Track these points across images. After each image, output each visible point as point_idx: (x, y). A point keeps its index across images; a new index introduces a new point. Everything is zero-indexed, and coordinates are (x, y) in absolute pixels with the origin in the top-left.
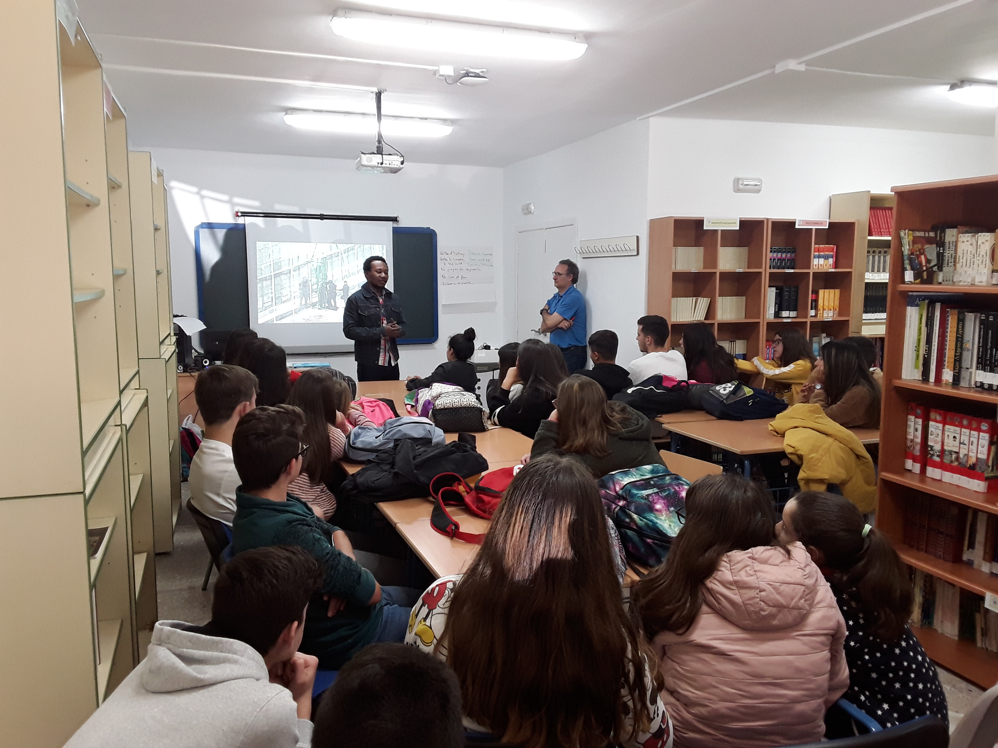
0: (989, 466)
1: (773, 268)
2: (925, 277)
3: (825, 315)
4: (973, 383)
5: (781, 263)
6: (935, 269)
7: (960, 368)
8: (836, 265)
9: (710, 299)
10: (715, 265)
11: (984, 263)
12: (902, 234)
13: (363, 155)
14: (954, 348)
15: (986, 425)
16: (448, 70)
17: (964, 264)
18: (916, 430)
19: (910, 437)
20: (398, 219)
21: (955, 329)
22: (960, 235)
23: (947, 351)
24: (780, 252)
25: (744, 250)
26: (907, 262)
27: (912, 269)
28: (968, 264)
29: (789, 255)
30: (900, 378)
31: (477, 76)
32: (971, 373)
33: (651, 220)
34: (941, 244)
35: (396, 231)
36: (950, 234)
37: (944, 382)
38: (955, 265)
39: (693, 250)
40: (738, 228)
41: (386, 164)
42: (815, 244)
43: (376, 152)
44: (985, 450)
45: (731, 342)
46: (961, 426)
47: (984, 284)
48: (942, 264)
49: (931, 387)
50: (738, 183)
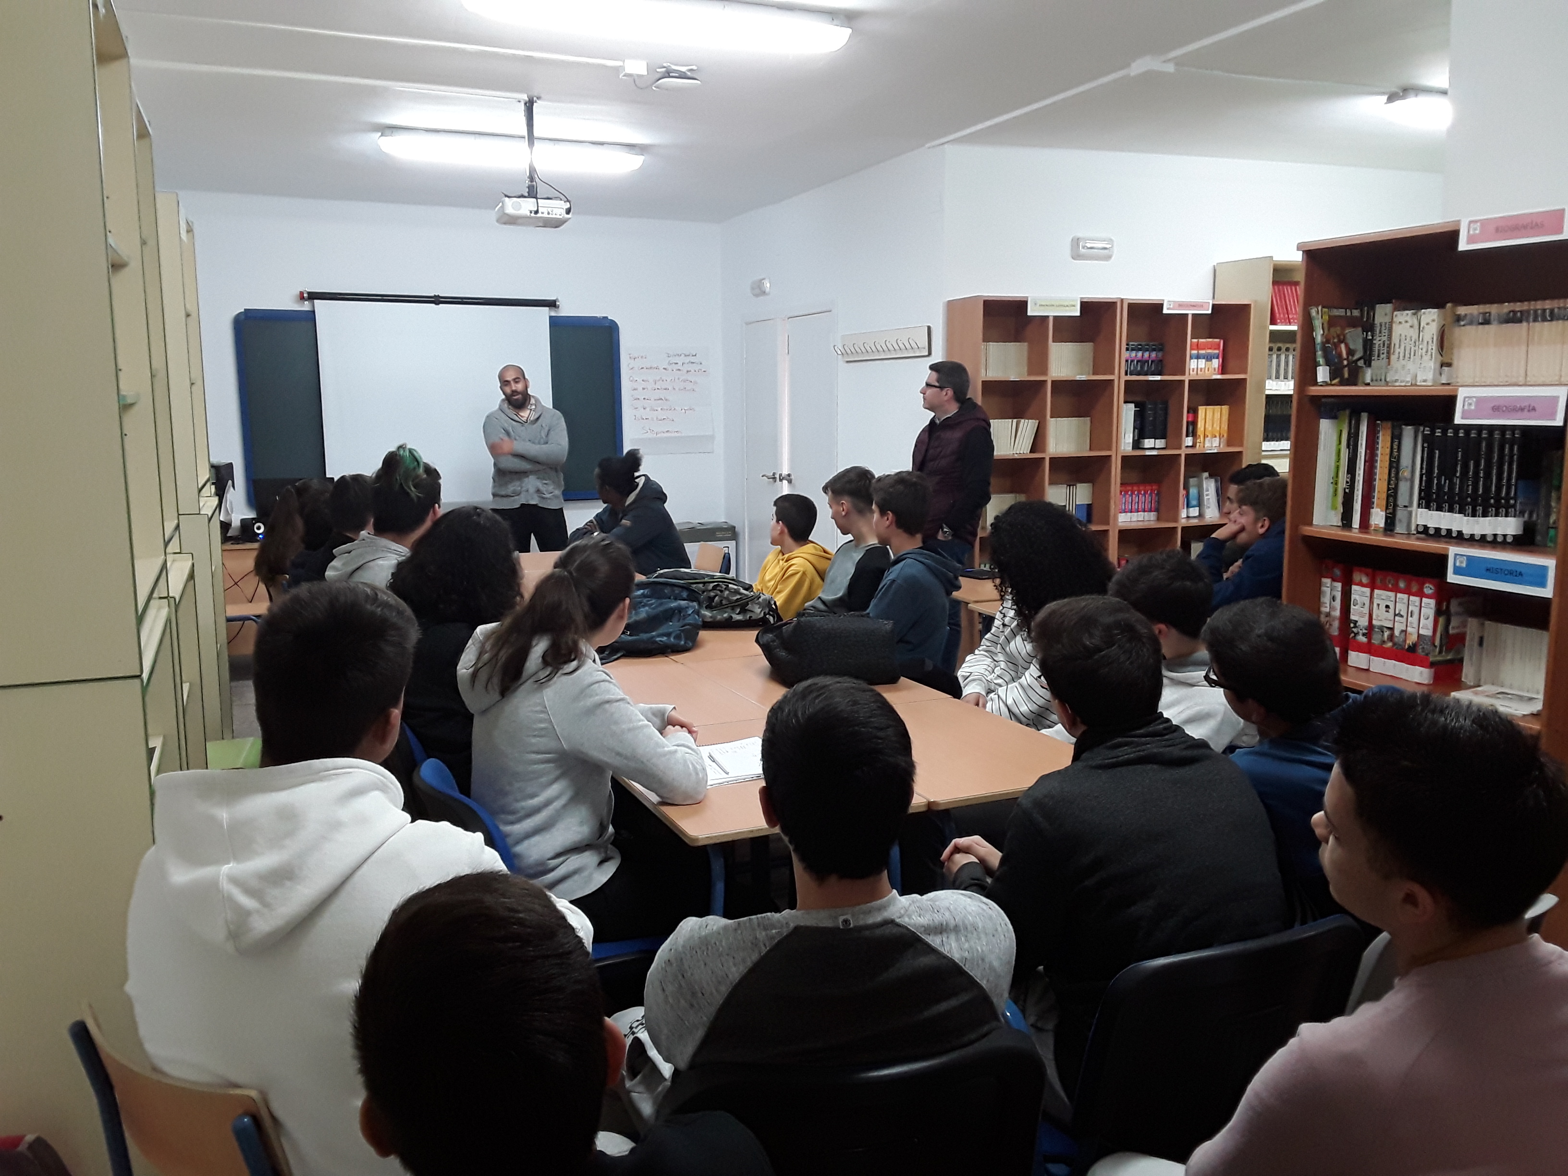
0: (1435, 647)
1: (1131, 374)
2: (1346, 375)
3: (1207, 444)
4: (1413, 527)
5: (1142, 367)
6: (1361, 363)
7: (1395, 506)
8: (1223, 369)
9: (1037, 421)
10: (1044, 370)
11: (1429, 353)
12: (1313, 312)
13: (507, 199)
14: (1386, 477)
15: (1431, 586)
16: (637, 67)
17: (1402, 355)
18: (1334, 599)
19: (1325, 609)
20: (557, 303)
21: (1388, 451)
22: (1395, 313)
23: (1377, 483)
24: (1140, 350)
25: (1088, 346)
26: (1319, 353)
27: (1327, 364)
28: (1407, 355)
29: (1154, 355)
30: (1310, 523)
31: (683, 76)
32: (1410, 513)
33: (949, 302)
34: (1369, 327)
35: (556, 324)
36: (1382, 312)
37: (1373, 528)
38: (1388, 358)
39: (1012, 347)
40: (1078, 314)
41: (543, 213)
42: (1192, 338)
43: (526, 194)
44: (1430, 623)
45: (1070, 486)
46: (1396, 590)
47: (1430, 384)
48: (1371, 355)
49: (1355, 534)
50: (1078, 245)
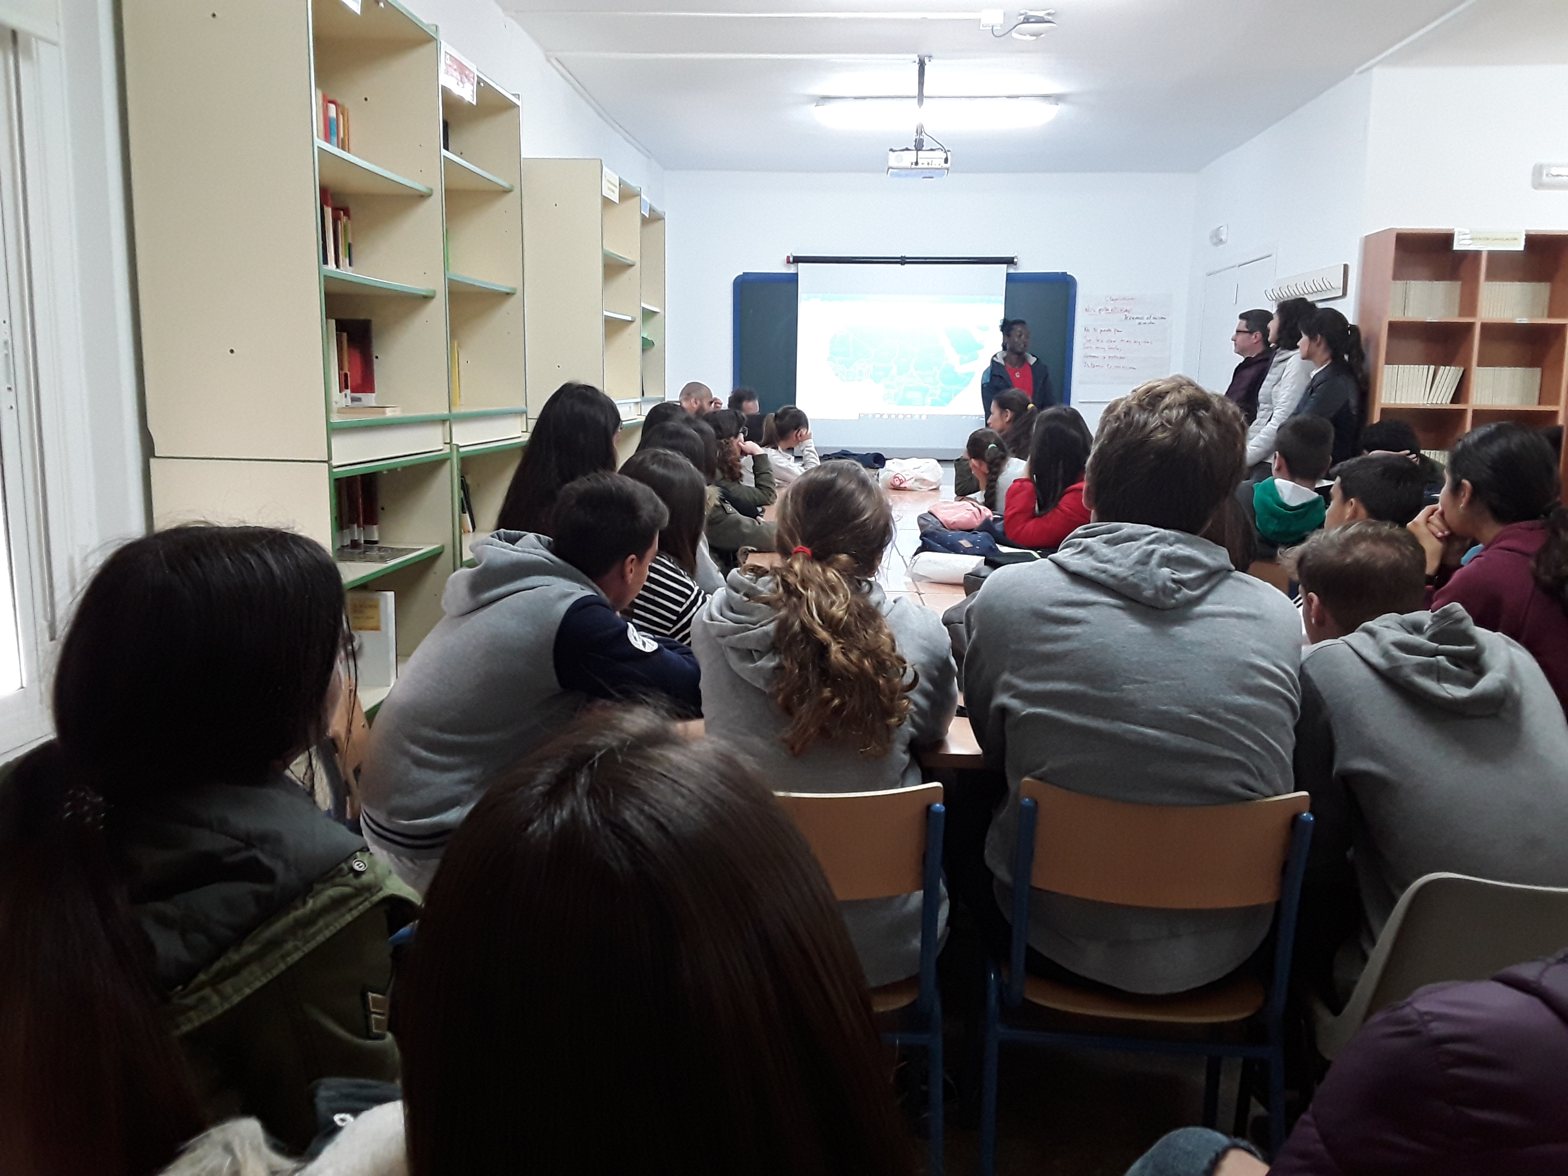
9: (1462, 369)
10: (1474, 311)
13: (892, 153)
16: (994, 17)
20: (1015, 260)
25: (1542, 287)
31: (1043, 21)
33: (1365, 237)
35: (1010, 278)
39: (1440, 287)
40: (1521, 248)
41: (923, 164)
43: (911, 148)
50: (1541, 174)
